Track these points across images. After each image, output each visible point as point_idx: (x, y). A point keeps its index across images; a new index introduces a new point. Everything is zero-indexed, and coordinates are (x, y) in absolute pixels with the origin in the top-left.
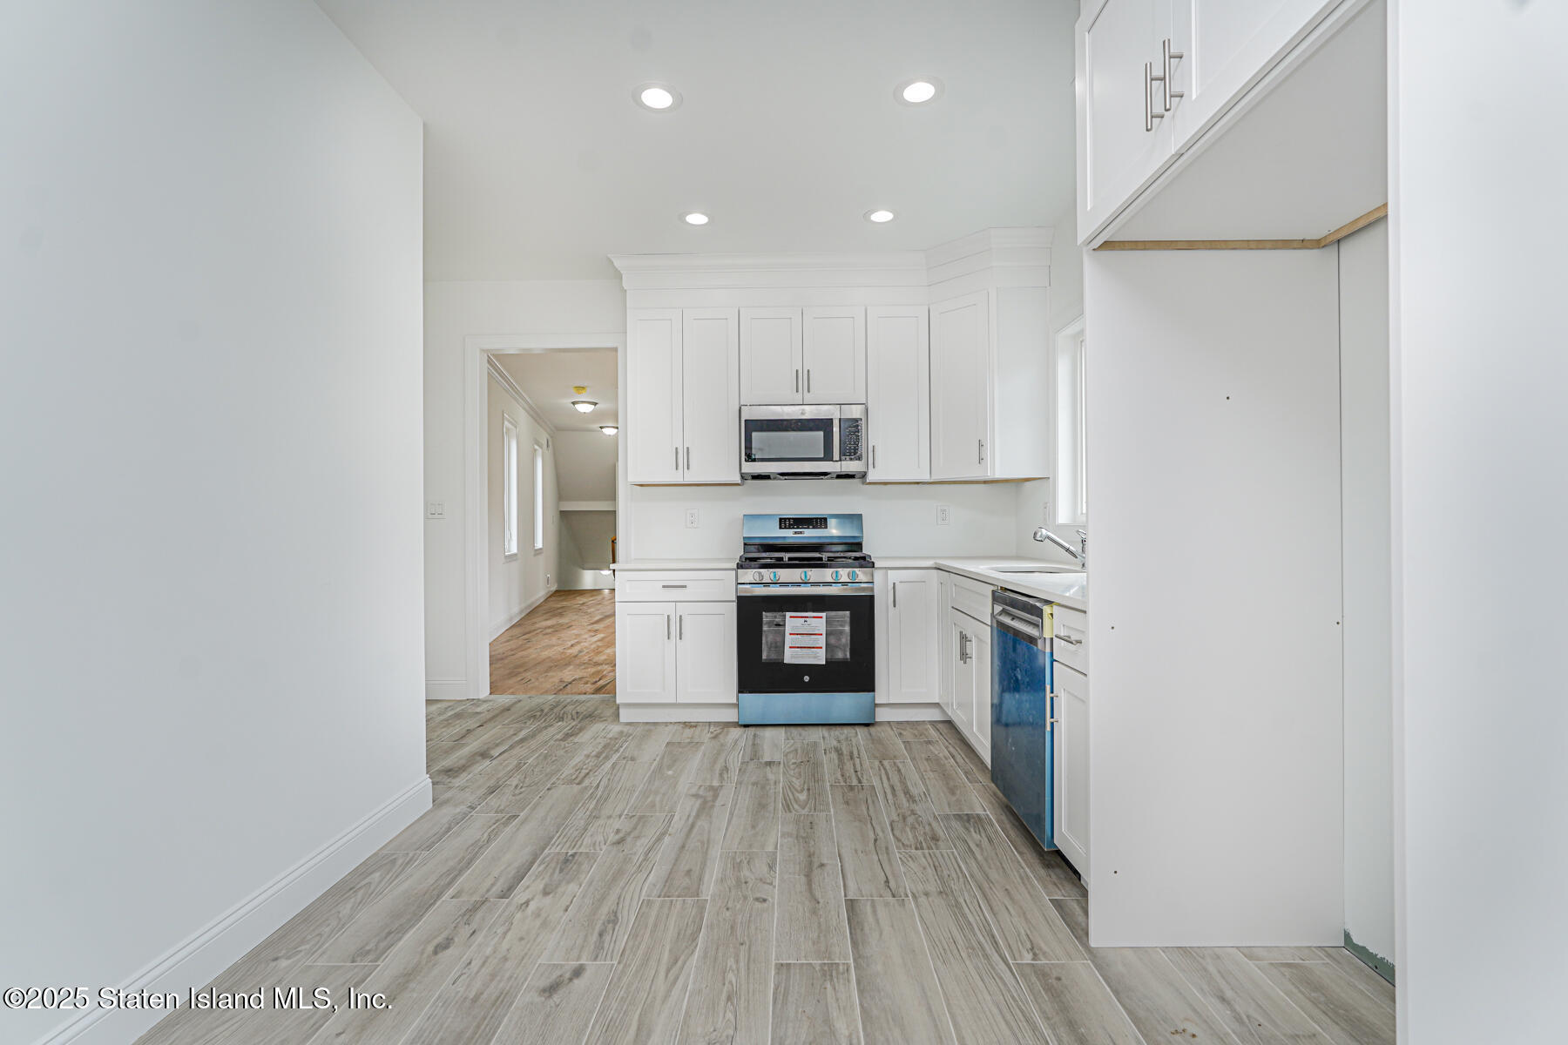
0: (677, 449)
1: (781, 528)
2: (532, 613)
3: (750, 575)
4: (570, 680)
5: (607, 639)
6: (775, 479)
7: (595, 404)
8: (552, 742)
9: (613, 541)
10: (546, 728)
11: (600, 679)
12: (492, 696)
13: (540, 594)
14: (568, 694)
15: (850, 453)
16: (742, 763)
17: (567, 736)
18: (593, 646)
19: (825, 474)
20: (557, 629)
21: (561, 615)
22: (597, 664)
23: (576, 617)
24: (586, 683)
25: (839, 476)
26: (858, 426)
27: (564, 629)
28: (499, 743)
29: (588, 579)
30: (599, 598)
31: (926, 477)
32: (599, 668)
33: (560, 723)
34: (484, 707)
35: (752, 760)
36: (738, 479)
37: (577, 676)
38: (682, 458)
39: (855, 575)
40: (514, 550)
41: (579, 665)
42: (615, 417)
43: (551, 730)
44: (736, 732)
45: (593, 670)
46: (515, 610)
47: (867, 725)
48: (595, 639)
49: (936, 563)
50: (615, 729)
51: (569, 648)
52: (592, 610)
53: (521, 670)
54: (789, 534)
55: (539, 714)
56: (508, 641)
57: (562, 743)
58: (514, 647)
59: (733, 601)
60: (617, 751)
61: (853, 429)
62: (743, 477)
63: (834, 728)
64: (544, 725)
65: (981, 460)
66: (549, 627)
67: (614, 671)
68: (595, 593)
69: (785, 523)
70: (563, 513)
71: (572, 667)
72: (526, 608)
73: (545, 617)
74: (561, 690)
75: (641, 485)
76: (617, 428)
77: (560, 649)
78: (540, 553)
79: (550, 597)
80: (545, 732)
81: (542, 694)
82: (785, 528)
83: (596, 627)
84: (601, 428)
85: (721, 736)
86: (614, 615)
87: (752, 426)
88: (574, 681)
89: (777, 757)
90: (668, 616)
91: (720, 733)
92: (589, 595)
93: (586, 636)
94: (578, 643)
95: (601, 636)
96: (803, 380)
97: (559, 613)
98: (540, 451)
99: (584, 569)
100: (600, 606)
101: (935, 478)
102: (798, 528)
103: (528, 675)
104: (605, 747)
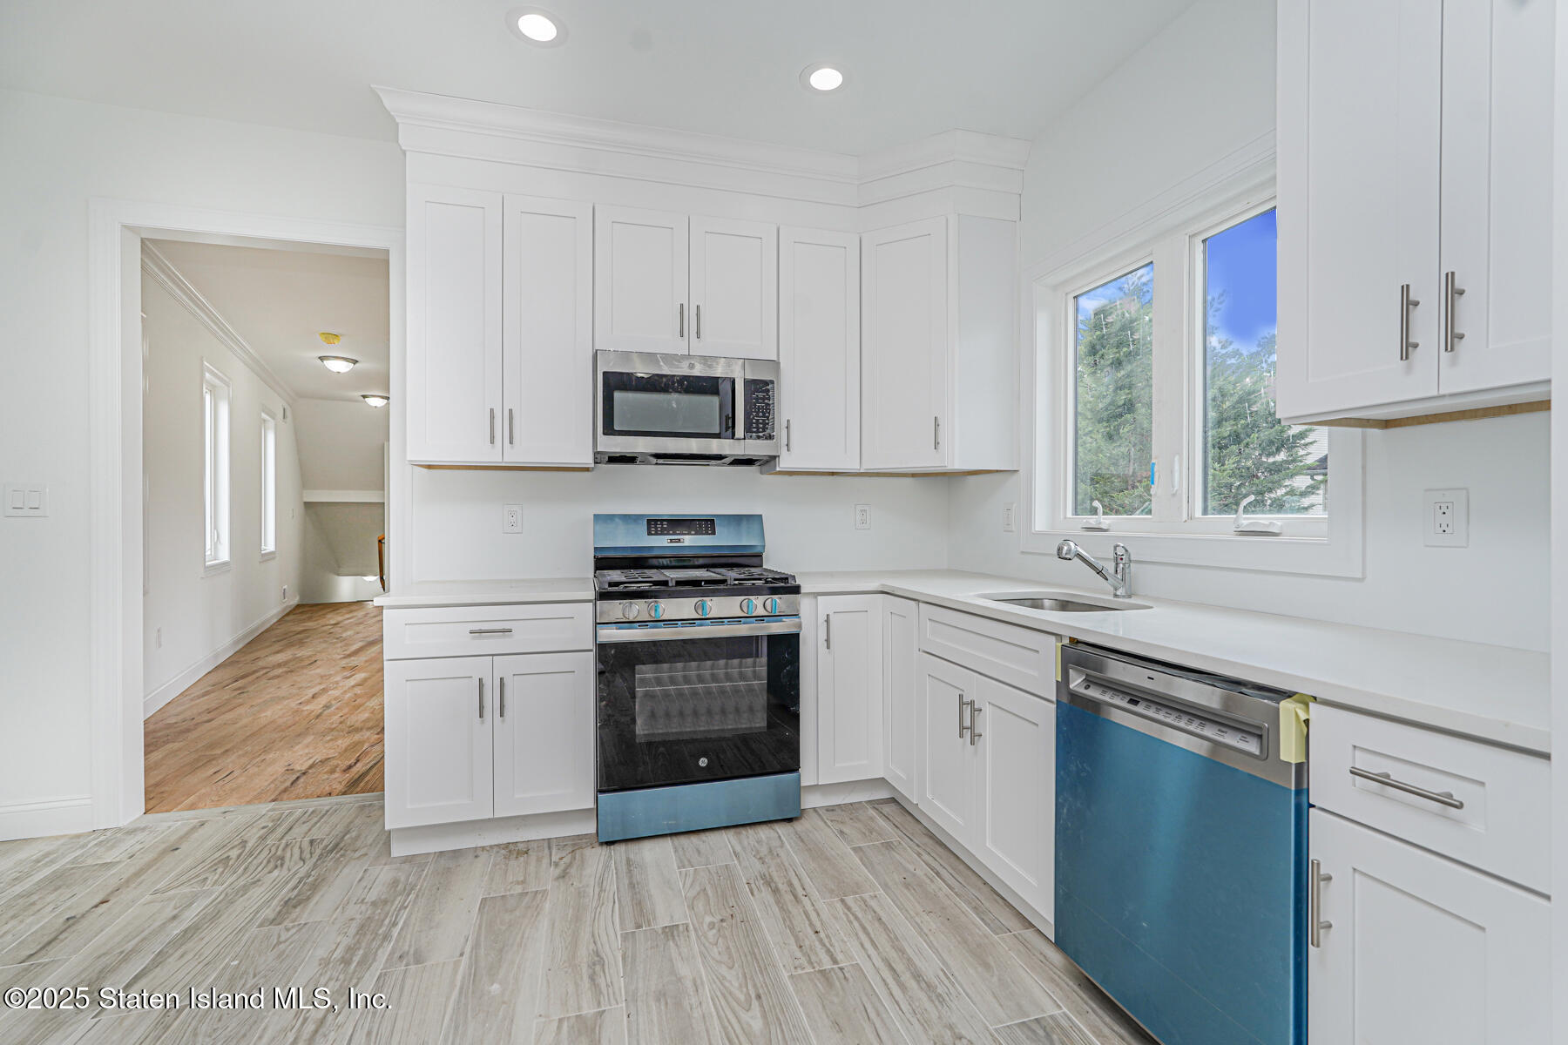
0: (492, 410)
1: (649, 534)
2: (257, 642)
3: (616, 609)
4: (304, 768)
5: (370, 682)
6: (642, 462)
7: (355, 362)
8: (254, 930)
9: (380, 541)
10: (245, 889)
11: (358, 761)
12: (150, 816)
13: (272, 610)
14: (298, 797)
15: (758, 428)
16: (625, 937)
17: (290, 905)
18: (348, 695)
19: (719, 457)
20: (291, 668)
21: (301, 643)
22: (354, 730)
23: (324, 645)
24: (332, 771)
25: (738, 462)
26: (768, 390)
27: (303, 667)
28: (132, 951)
29: (346, 588)
30: (360, 614)
31: (853, 465)
32: (357, 737)
33: (276, 873)
34: (130, 844)
35: (639, 926)
36: (588, 460)
37: (318, 758)
38: (502, 424)
39: (774, 605)
40: (224, 555)
41: (324, 734)
42: (385, 383)
43: (257, 894)
44: (596, 857)
45: (343, 743)
46: (225, 642)
47: (790, 820)
48: (352, 682)
49: (883, 585)
50: (384, 874)
51: (308, 702)
52: (349, 633)
53: (218, 752)
54: (662, 541)
55: (234, 853)
56: (205, 694)
57: (275, 929)
58: (214, 705)
59: (591, 650)
60: (386, 937)
61: (761, 392)
62: (599, 458)
63: (743, 831)
64: (242, 882)
65: (936, 444)
66: (279, 665)
67: (381, 741)
68: (353, 608)
69: (655, 525)
70: (308, 505)
71: (310, 739)
72: (245, 636)
73: (277, 647)
74: (285, 790)
75: (429, 467)
76: (388, 398)
77: (293, 704)
78: (274, 558)
79: (288, 614)
80: (241, 902)
81: (249, 803)
82: (656, 534)
83: (354, 661)
84: (364, 397)
85: (573, 871)
86: (380, 640)
87: (615, 383)
88: (311, 767)
89: (681, 915)
90: (480, 680)
91: (570, 865)
92: (343, 610)
93: (338, 678)
94: (325, 690)
95: (360, 676)
96: (689, 320)
97: (298, 640)
98: (271, 423)
99: (338, 575)
100: (362, 626)
101: (868, 466)
102: (674, 534)
103: (230, 762)
104: (362, 929)
